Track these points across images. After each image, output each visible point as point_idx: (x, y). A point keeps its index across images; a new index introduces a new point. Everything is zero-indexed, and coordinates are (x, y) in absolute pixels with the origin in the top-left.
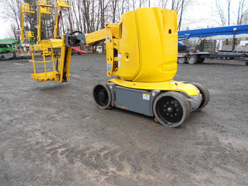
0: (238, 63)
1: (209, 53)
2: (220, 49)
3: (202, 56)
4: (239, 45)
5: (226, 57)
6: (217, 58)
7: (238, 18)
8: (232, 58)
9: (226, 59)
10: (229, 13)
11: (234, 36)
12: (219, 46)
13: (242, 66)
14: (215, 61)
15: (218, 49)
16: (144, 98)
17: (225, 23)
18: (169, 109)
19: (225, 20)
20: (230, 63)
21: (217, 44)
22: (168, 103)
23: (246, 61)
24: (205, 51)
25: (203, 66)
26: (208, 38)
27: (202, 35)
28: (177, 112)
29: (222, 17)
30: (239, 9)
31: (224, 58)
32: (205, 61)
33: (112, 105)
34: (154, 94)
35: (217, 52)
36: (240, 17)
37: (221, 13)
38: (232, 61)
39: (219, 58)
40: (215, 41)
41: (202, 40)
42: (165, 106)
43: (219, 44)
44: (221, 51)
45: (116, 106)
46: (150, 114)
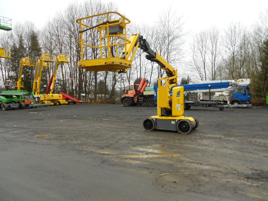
0: (215, 109)
1: (194, 102)
2: (201, 99)
3: (189, 104)
4: (215, 95)
5: (206, 105)
6: (200, 105)
7: (212, 74)
8: (210, 105)
9: (206, 106)
10: (205, 70)
11: (209, 90)
12: (200, 96)
14: (198, 108)
15: (199, 99)
16: (172, 123)
17: (202, 78)
18: (184, 126)
19: (202, 75)
20: (209, 109)
21: (198, 95)
22: (183, 124)
23: (219, 108)
24: (190, 100)
25: (191, 111)
26: (192, 92)
27: (187, 89)
28: (187, 128)
29: (200, 73)
30: (212, 68)
31: (205, 106)
32: (191, 108)
33: (155, 128)
34: (177, 121)
35: (199, 101)
36: (214, 73)
37: (199, 70)
38: (211, 108)
39: (201, 106)
40: (197, 93)
41: (188, 92)
42: (182, 126)
43: (200, 95)
44: (202, 100)
45: (157, 129)
46: (175, 130)
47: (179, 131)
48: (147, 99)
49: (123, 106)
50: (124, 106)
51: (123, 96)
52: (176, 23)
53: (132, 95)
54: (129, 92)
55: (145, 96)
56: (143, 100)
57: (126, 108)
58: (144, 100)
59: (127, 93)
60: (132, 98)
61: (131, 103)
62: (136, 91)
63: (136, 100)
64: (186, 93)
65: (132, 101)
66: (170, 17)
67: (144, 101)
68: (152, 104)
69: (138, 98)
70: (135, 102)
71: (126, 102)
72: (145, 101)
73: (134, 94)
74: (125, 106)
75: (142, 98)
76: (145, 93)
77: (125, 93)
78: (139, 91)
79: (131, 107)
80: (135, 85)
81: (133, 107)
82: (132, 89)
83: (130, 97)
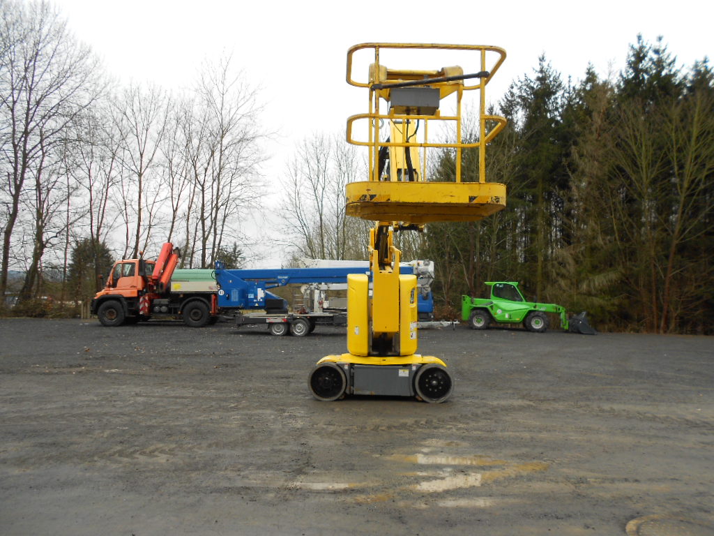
2: (326, 306)
16: (400, 375)
18: (434, 382)
33: (348, 392)
34: (414, 368)
42: (428, 380)
45: (355, 393)
46: (409, 393)
47: (421, 395)
48: (182, 305)
49: (100, 326)
50: (102, 322)
51: (99, 294)
52: (242, 102)
53: (132, 293)
54: (122, 282)
55: (177, 295)
56: (167, 306)
57: (107, 331)
58: (172, 306)
59: (114, 285)
60: (132, 301)
61: (127, 315)
62: (145, 279)
63: (143, 305)
64: (306, 290)
65: (129, 310)
66: (227, 84)
67: (169, 312)
68: (196, 318)
69: (151, 301)
70: (141, 313)
71: (111, 313)
72: (175, 309)
73: (140, 286)
74: (104, 325)
75: (165, 301)
76: (176, 287)
77: (108, 284)
78: (156, 280)
79: (128, 328)
80: (141, 261)
81: (135, 328)
82: (132, 273)
83: (125, 296)
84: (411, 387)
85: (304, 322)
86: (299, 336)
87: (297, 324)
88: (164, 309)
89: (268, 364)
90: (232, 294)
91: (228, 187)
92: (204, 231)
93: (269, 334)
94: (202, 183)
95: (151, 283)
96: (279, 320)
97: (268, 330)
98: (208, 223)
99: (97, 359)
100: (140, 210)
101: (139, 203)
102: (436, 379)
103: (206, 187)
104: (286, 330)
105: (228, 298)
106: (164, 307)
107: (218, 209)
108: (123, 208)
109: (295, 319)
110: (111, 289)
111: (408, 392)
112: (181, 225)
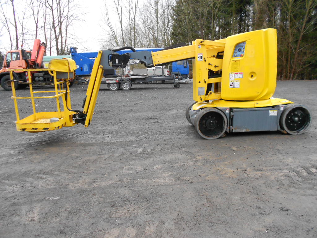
1: (144, 77)
2: (132, 73)
3: (136, 80)
13: (170, 88)
16: (270, 115)
18: (297, 119)
33: (228, 131)
34: (282, 109)
45: (233, 131)
47: (286, 130)
54: (13, 64)
59: (8, 66)
60: (21, 75)
62: (27, 62)
67: (45, 80)
72: (48, 78)
73: (24, 66)
74: (5, 90)
77: (4, 65)
78: (34, 62)
79: (21, 91)
80: (23, 51)
81: (26, 91)
82: (17, 59)
83: (16, 72)
84: (278, 124)
85: (129, 82)
86: (126, 90)
87: (124, 83)
88: (41, 79)
89: (128, 109)
90: (84, 67)
91: (67, 8)
92: (56, 35)
93: (109, 90)
94: (51, 5)
95: (31, 64)
96: (114, 81)
97: (107, 88)
98: (58, 30)
99: (6, 112)
100: (16, 22)
101: (15, 18)
102: (297, 116)
103: (53, 8)
104: (118, 87)
105: (82, 70)
106: (41, 78)
107: (61, 23)
108: (5, 23)
109: (123, 80)
110: (7, 68)
111: (276, 128)
112: (41, 32)
